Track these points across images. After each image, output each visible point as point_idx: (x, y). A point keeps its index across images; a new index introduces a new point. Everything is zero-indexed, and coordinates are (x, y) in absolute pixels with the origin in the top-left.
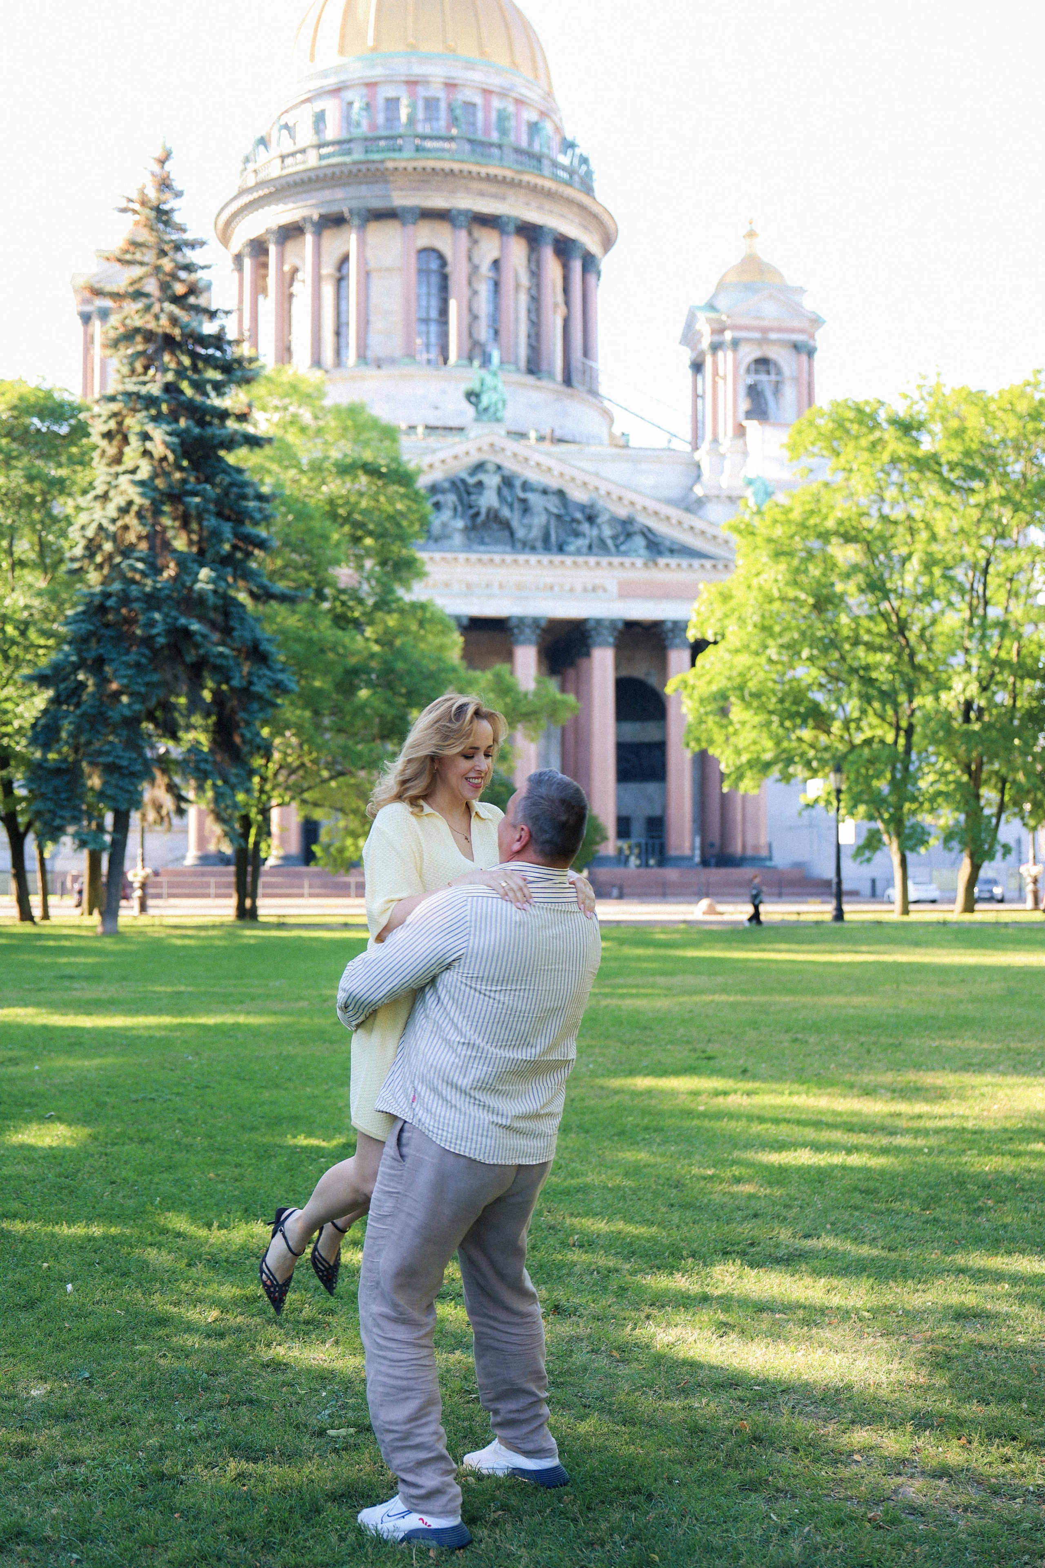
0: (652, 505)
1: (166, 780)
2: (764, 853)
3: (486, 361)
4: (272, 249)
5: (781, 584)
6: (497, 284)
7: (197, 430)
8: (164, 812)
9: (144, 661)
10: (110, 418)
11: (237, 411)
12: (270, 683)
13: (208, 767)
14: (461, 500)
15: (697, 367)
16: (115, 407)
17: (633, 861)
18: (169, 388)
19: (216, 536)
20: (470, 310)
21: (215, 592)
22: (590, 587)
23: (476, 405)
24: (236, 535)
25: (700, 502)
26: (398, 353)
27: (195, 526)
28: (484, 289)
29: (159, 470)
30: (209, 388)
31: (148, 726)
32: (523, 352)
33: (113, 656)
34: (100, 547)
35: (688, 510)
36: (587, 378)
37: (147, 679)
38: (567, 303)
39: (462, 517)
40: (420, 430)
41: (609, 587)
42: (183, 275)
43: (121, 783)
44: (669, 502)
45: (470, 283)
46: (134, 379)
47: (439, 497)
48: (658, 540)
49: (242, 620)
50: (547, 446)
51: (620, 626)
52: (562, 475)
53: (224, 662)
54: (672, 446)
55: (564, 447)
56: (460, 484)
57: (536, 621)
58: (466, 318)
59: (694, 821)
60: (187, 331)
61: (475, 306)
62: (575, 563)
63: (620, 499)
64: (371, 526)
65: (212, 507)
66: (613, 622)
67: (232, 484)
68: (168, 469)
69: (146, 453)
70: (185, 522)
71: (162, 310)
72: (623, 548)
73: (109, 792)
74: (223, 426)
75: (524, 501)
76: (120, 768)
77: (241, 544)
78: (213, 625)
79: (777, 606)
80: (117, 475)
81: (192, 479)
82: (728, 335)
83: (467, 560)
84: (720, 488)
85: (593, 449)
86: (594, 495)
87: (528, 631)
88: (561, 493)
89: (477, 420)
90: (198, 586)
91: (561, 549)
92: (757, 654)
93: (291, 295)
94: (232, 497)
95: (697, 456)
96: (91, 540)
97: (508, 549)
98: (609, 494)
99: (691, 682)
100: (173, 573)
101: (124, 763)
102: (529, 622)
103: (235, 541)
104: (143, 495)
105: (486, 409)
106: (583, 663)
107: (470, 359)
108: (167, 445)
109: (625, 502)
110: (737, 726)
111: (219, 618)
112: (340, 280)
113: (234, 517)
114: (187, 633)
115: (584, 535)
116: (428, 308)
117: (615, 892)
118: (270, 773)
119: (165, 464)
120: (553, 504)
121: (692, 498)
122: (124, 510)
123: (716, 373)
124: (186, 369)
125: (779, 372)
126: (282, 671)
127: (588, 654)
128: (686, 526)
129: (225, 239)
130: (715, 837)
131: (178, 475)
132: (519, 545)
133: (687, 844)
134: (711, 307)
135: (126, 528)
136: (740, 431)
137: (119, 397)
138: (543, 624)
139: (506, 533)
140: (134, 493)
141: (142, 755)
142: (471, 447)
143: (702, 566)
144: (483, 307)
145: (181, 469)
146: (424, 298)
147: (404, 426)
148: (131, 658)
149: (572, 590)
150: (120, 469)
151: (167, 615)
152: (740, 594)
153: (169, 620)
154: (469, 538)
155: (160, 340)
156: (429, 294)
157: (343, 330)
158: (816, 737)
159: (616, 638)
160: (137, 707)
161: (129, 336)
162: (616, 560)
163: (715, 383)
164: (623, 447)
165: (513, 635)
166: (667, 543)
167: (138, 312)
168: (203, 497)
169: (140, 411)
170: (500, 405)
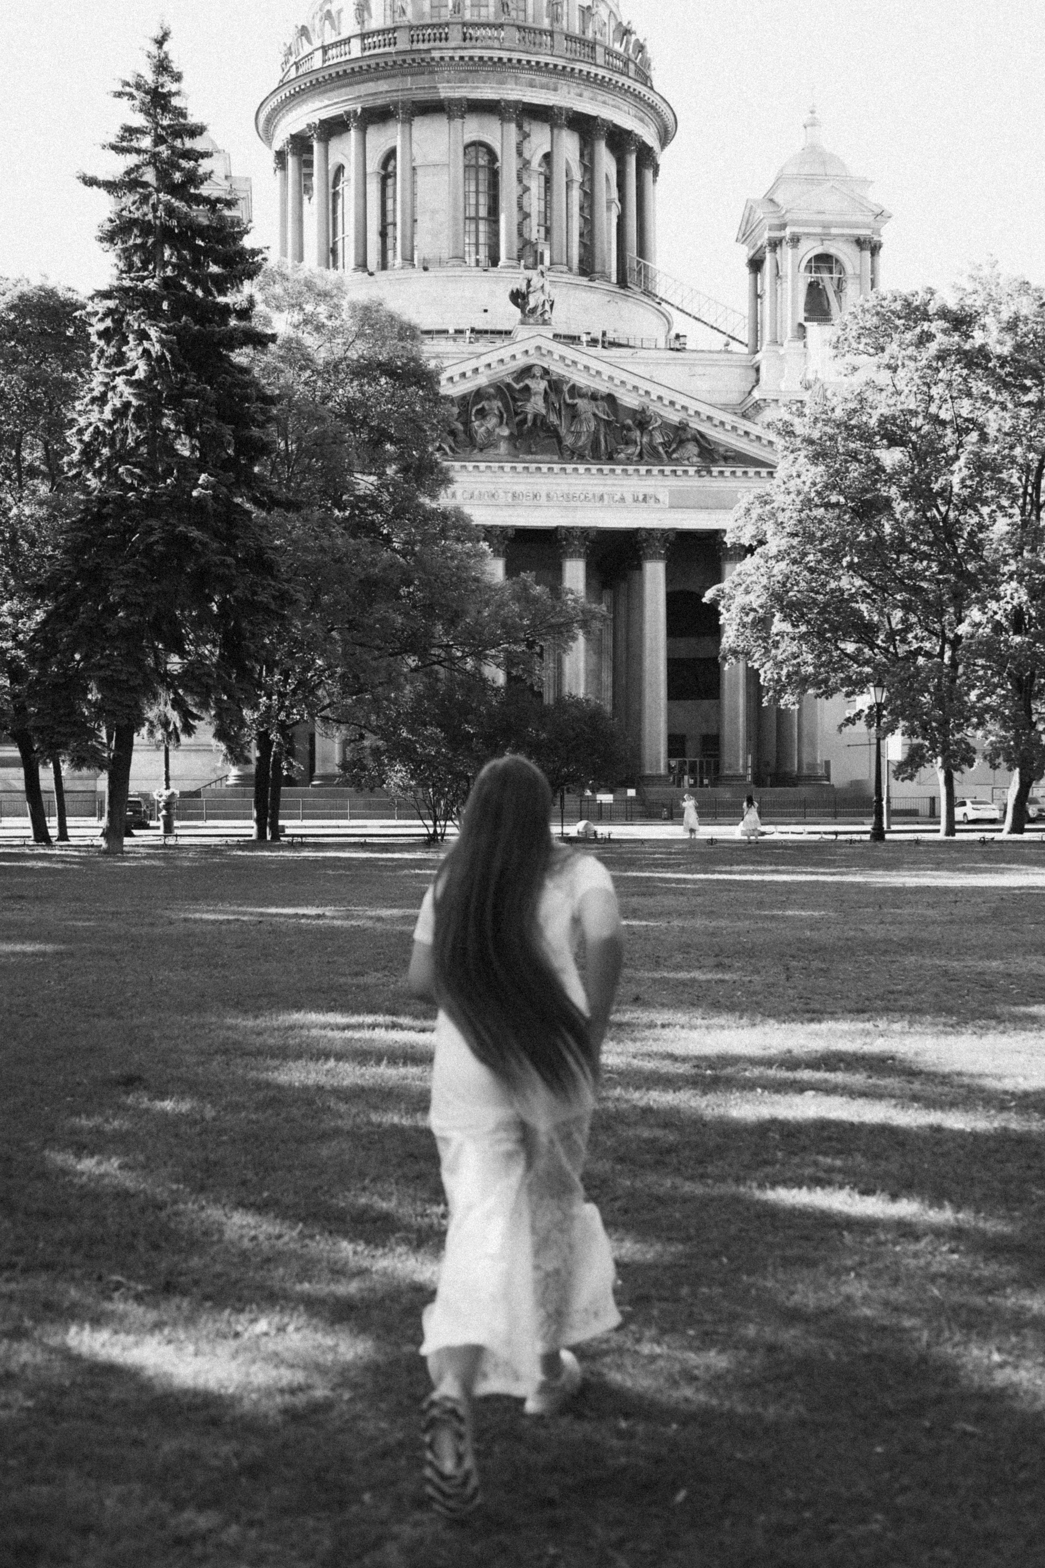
0: (706, 410)
1: (171, 696)
2: (821, 772)
4: (316, 146)
5: (820, 488)
6: (548, 180)
7: (197, 328)
8: (171, 728)
9: (142, 570)
10: (106, 315)
11: (238, 308)
12: (275, 593)
13: (212, 682)
15: (756, 265)
16: (111, 304)
17: (687, 780)
18: (166, 283)
19: (219, 439)
20: (520, 208)
21: (215, 497)
22: (641, 496)
23: (522, 307)
24: (240, 439)
25: (758, 407)
26: (445, 254)
27: (196, 430)
28: (536, 185)
29: (157, 370)
30: (210, 283)
32: (575, 252)
34: (98, 453)
35: (744, 416)
36: (643, 277)
37: (146, 590)
38: (622, 199)
40: (467, 334)
41: (660, 497)
42: (181, 162)
43: (122, 699)
44: (724, 407)
45: (520, 180)
46: (132, 274)
48: (710, 447)
49: (247, 527)
50: (599, 350)
51: (673, 536)
54: (730, 347)
55: (615, 352)
56: (506, 391)
57: (584, 532)
58: (516, 217)
59: (749, 738)
61: (525, 205)
62: (625, 472)
63: (672, 403)
64: (391, 431)
65: (213, 409)
66: (665, 532)
67: (235, 385)
68: (166, 369)
69: (146, 353)
70: (187, 425)
71: (159, 200)
72: (674, 456)
73: (109, 706)
74: (224, 323)
75: (572, 407)
76: (118, 682)
78: (216, 535)
80: (115, 375)
82: (788, 231)
83: (514, 469)
84: (779, 390)
85: (647, 353)
86: (645, 400)
87: (577, 542)
88: (610, 399)
90: (197, 492)
91: (611, 458)
93: (335, 195)
94: (235, 398)
95: (756, 359)
96: (87, 445)
97: (556, 458)
99: (728, 591)
101: (124, 677)
102: (578, 532)
103: (238, 445)
104: (140, 396)
105: (533, 311)
107: (519, 258)
108: (164, 344)
109: (678, 407)
110: (777, 638)
111: (222, 526)
112: (386, 176)
113: (236, 419)
114: (185, 540)
116: (477, 204)
117: (665, 813)
119: (162, 363)
120: (602, 410)
121: (750, 401)
122: (120, 413)
123: (776, 272)
124: (187, 263)
125: (841, 270)
126: (288, 581)
127: (640, 568)
128: (740, 432)
129: (267, 136)
133: (740, 762)
134: (770, 201)
135: (126, 431)
136: (801, 333)
137: (115, 294)
138: (592, 535)
139: (554, 441)
140: (130, 395)
142: (517, 349)
143: (758, 473)
144: (534, 204)
145: (180, 369)
146: (473, 196)
147: (451, 331)
148: (130, 567)
149: (622, 500)
150: (118, 370)
151: (165, 523)
153: (167, 528)
155: (158, 232)
156: (477, 192)
157: (389, 230)
158: (860, 650)
159: (668, 549)
160: (137, 618)
161: (126, 228)
162: (668, 469)
163: (775, 282)
164: (678, 350)
165: (562, 547)
166: (721, 449)
167: (134, 203)
168: (202, 399)
169: (137, 308)
170: (547, 307)
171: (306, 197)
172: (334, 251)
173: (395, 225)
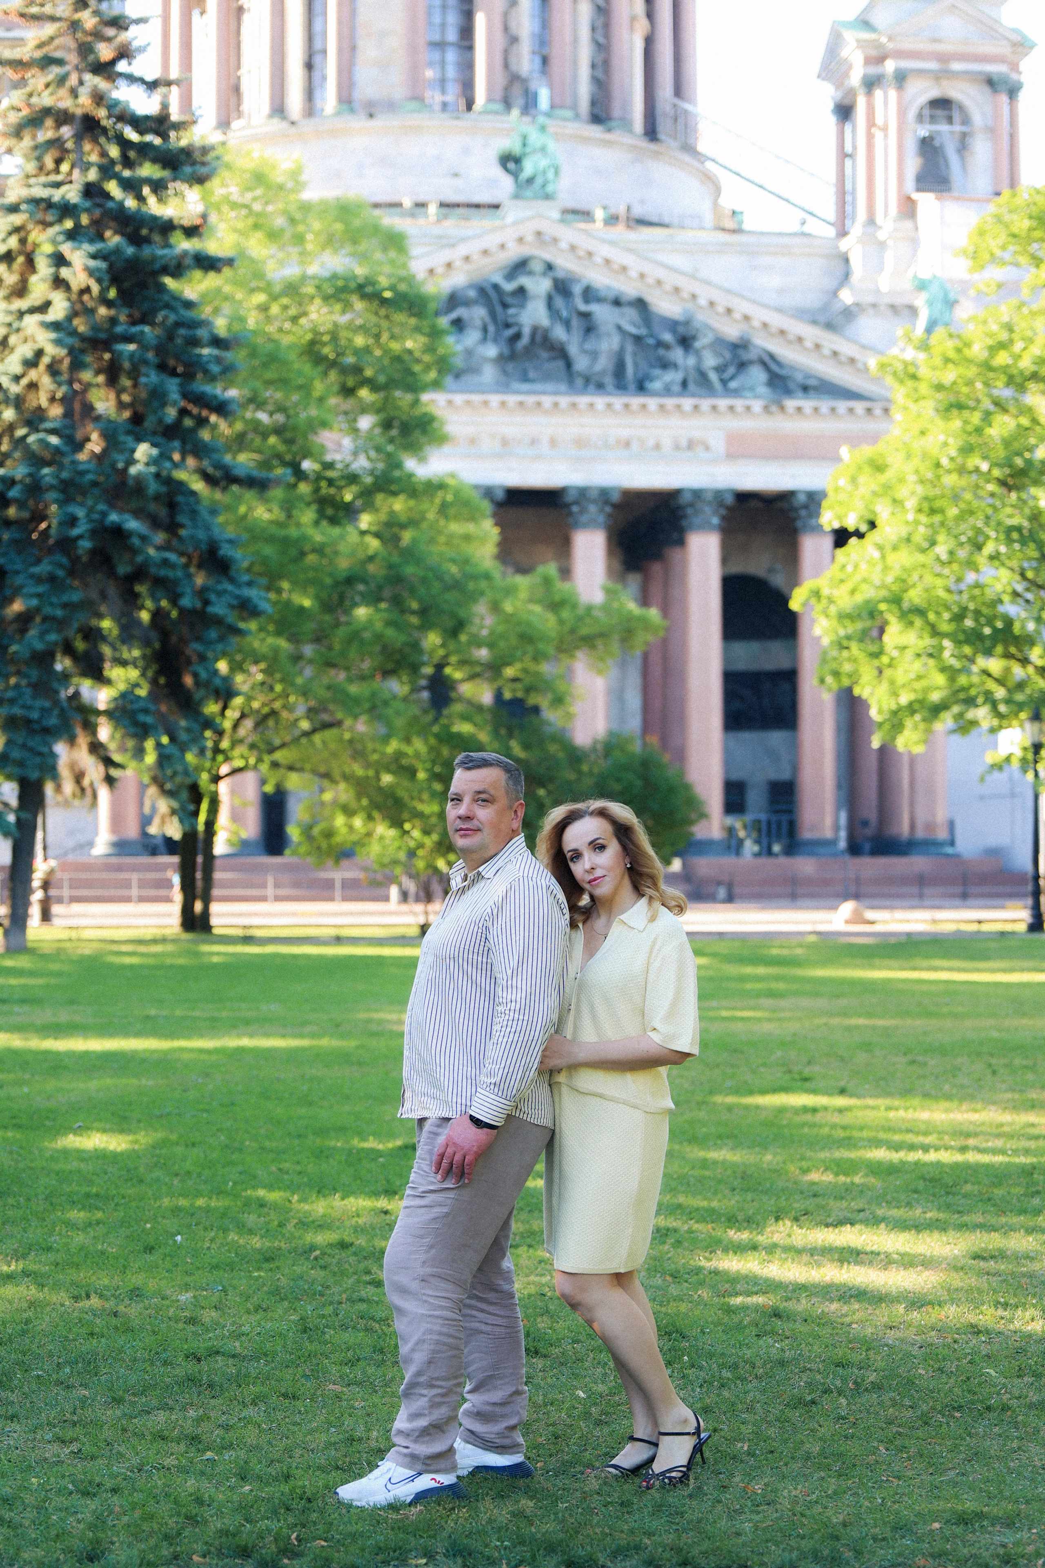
0: (777, 321)
1: (89, 739)
2: (942, 835)
3: (530, 104)
5: (953, 453)
7: (130, 251)
8: (86, 782)
9: (61, 573)
10: (10, 234)
11: (186, 223)
12: (235, 602)
13: (149, 720)
14: (493, 314)
15: (844, 112)
16: (17, 219)
17: (750, 847)
18: (91, 191)
19: (158, 396)
20: (506, 29)
21: (157, 475)
22: (684, 443)
23: (515, 175)
24: (185, 395)
25: (849, 314)
26: (399, 92)
27: (126, 382)
29: (78, 307)
30: (146, 191)
31: (62, 664)
32: (584, 90)
33: (18, 567)
35: (830, 326)
36: (680, 127)
37: (65, 598)
38: (650, 15)
39: (495, 340)
40: (432, 209)
41: (712, 443)
42: (110, 32)
43: (31, 743)
44: (802, 314)
46: (43, 179)
47: (460, 312)
48: (783, 372)
49: (194, 513)
50: (619, 232)
51: (729, 500)
52: (642, 276)
53: (169, 573)
54: (807, 229)
55: (646, 233)
56: (493, 295)
57: (604, 493)
58: (500, 41)
59: (839, 786)
60: (117, 111)
61: (513, 25)
62: (662, 407)
63: (729, 311)
64: (369, 373)
65: (151, 356)
66: (718, 494)
67: (178, 324)
68: (90, 304)
69: (59, 283)
70: (112, 374)
71: (81, 83)
72: (733, 385)
73: (16, 754)
74: (168, 245)
75: (586, 316)
76: (28, 722)
77: (190, 407)
78: (155, 523)
79: (951, 480)
80: (21, 314)
81: (123, 318)
82: (890, 66)
83: (503, 404)
84: (878, 291)
85: (689, 236)
86: (690, 306)
87: (593, 508)
88: (641, 304)
89: (516, 196)
90: (133, 470)
91: (641, 388)
92: (923, 551)
93: (240, 10)
94: (179, 341)
95: (844, 245)
97: (563, 387)
98: (712, 304)
99: (825, 592)
100: (97, 449)
101: (35, 715)
102: (594, 494)
103: (182, 403)
104: (58, 342)
105: (530, 181)
106: (675, 554)
107: (507, 104)
108: (91, 272)
109: (737, 316)
110: (895, 653)
111: (163, 512)
113: (180, 369)
114: (118, 533)
115: (675, 366)
116: (443, 25)
117: (722, 892)
118: (227, 725)
119: (86, 297)
120: (629, 320)
121: (837, 307)
122: (31, 363)
123: (871, 123)
124: (113, 162)
125: (966, 120)
126: (250, 584)
127: (681, 542)
128: (826, 352)
130: (870, 813)
131: (103, 311)
132: (579, 382)
133: (828, 821)
134: (866, 24)
135: (33, 386)
136: (908, 208)
137: (23, 207)
138: (616, 497)
139: (560, 364)
140: (45, 340)
141: (56, 702)
142: (509, 236)
143: (851, 410)
144: (525, 24)
145: (109, 304)
146: (437, 12)
147: (407, 203)
148: (43, 568)
149: (658, 447)
150: (23, 304)
151: (91, 510)
152: (897, 464)
153: (96, 516)
154: (505, 372)
155: (77, 124)
156: (444, 6)
157: (317, 59)
158: (1007, 670)
159: (723, 518)
160: (53, 637)
161: (36, 120)
162: (723, 403)
163: (870, 137)
164: (734, 231)
165: (570, 514)
166: (799, 377)
167: (47, 86)
168: (139, 342)
169: (51, 224)
170: (550, 175)
171: (196, 13)
172: (237, 90)
173: (325, 52)
